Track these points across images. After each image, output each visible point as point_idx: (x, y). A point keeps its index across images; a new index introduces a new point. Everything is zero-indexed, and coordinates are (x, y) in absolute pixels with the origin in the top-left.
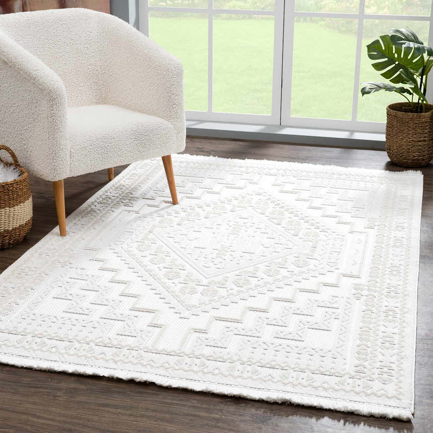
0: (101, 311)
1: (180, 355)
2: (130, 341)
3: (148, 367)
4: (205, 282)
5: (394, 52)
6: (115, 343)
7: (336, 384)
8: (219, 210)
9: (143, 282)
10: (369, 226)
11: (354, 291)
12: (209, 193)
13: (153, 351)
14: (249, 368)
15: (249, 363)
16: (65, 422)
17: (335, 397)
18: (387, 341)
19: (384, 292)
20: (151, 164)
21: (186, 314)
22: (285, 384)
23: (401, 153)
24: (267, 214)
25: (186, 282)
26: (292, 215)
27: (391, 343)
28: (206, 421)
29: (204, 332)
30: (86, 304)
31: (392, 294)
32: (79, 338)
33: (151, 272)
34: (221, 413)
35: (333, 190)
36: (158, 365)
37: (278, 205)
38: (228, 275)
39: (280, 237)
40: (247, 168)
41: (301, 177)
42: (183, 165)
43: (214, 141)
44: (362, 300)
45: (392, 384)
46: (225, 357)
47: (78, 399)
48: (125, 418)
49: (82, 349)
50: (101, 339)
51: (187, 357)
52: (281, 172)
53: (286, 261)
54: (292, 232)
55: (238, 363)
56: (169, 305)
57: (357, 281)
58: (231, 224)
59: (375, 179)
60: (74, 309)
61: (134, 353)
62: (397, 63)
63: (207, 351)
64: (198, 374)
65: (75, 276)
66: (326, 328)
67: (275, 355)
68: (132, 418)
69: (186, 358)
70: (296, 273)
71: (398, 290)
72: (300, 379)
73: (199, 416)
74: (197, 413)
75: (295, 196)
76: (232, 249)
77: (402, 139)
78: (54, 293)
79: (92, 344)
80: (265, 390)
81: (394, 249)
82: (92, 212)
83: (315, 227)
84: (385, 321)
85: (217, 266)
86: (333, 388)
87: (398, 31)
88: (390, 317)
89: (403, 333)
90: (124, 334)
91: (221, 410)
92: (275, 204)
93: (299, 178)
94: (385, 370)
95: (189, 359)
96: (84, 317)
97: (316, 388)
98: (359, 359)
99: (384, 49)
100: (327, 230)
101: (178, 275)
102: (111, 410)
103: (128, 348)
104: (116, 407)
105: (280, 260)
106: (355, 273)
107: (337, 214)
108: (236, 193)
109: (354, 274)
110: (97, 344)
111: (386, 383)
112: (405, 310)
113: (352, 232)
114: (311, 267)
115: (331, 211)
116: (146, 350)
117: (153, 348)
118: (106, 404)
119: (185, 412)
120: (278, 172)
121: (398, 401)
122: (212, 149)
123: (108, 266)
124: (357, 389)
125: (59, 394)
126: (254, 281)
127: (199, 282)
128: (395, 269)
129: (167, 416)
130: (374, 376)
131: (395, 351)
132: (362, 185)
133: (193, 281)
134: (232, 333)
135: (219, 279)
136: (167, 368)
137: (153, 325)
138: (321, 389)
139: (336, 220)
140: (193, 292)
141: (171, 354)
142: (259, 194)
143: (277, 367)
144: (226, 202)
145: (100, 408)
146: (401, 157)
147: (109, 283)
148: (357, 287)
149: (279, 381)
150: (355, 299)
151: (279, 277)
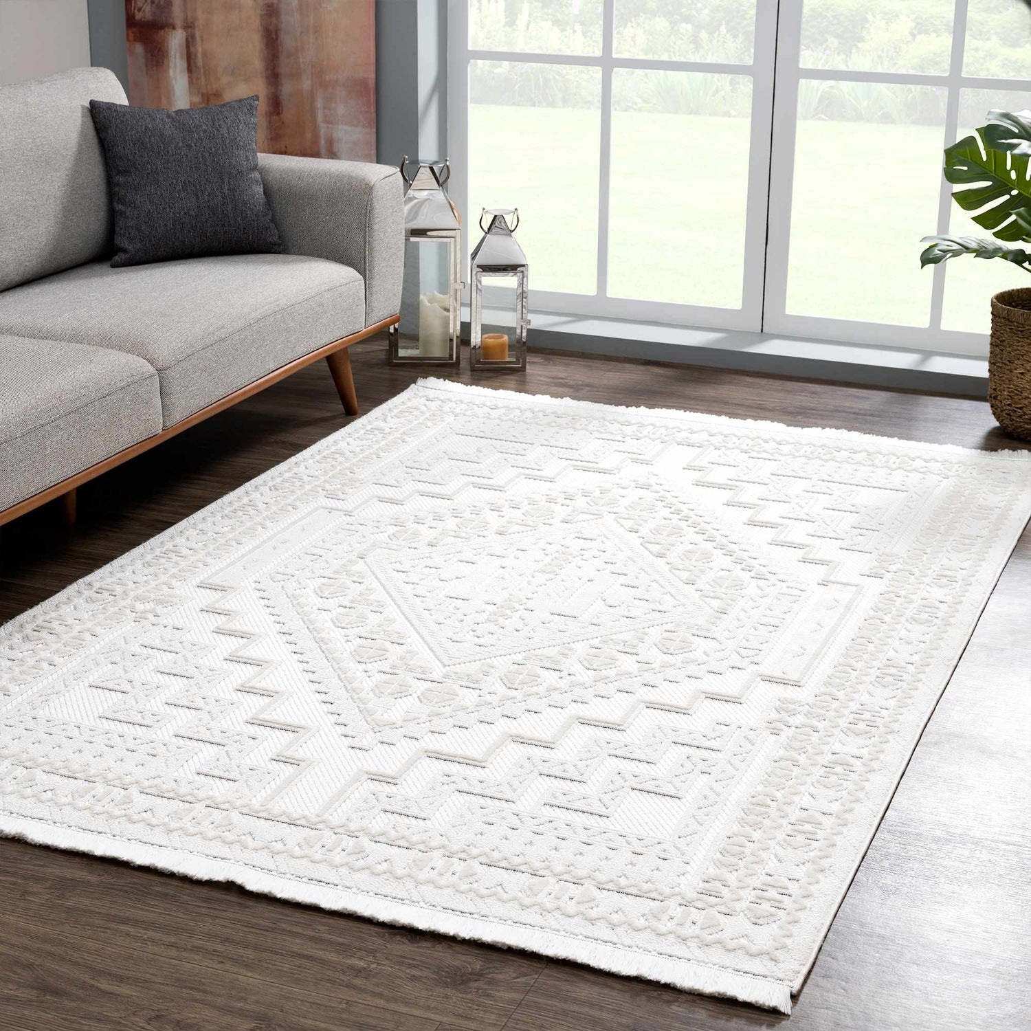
0: (182, 720)
1: (317, 827)
2: (220, 790)
3: (236, 847)
4: (438, 673)
5: (1009, 167)
6: (184, 790)
7: (643, 915)
8: (534, 519)
9: (300, 664)
10: (874, 571)
11: (774, 715)
12: (528, 477)
13: (260, 815)
14: (459, 866)
15: (463, 856)
16: (26, 949)
17: (628, 942)
18: (801, 832)
19: (843, 723)
20: (423, 408)
21: (368, 739)
22: (524, 907)
23: (1020, 408)
24: (644, 531)
25: (396, 671)
26: (700, 538)
27: (809, 836)
28: (329, 973)
29: (391, 781)
30: (156, 704)
31: (862, 726)
32: (110, 776)
33: (326, 643)
34: (371, 958)
35: (823, 487)
36: (259, 844)
37: (678, 512)
38: (495, 661)
39: (654, 584)
40: (642, 425)
41: (759, 452)
42: (495, 413)
43: (598, 363)
44: (783, 736)
45: (775, 926)
46: (415, 839)
47: (72, 902)
48: (157, 950)
49: (108, 799)
50: (157, 781)
51: (332, 833)
52: (717, 440)
53: (641, 640)
54: (684, 575)
55: (437, 854)
56: (336, 717)
57: (790, 693)
58: (550, 549)
59: (934, 466)
60: (125, 712)
61: (217, 815)
62: (1015, 192)
63: (381, 823)
64: (340, 870)
65: (157, 643)
66: (673, 792)
67: (531, 843)
68: (174, 952)
69: (327, 833)
70: (653, 666)
71: (879, 720)
72: (566, 898)
73: (322, 962)
74: (320, 954)
75: (726, 495)
76: (530, 605)
77: (1022, 374)
78: (94, 677)
79: (133, 790)
80: (475, 916)
81: (910, 627)
82: (250, 508)
83: (743, 566)
84: (818, 786)
85: (481, 641)
86: (629, 925)
87: (1007, 116)
88: (833, 778)
89: (847, 816)
90: (211, 772)
91: (372, 952)
92: (672, 510)
93: (754, 454)
94: (772, 893)
95: (334, 836)
96: (140, 731)
97: (592, 921)
98: (719, 864)
99: (985, 158)
100: (768, 576)
101: (381, 655)
102: (132, 930)
103: (208, 802)
104: (149, 925)
105: (628, 636)
106: (793, 675)
107: (809, 540)
108: (591, 481)
109: (791, 678)
110: (145, 791)
111: (760, 921)
112: (875, 765)
113: (825, 583)
114: (698, 655)
115: (798, 533)
116: (245, 810)
117: (262, 808)
118: (128, 919)
119: (295, 948)
120: (710, 438)
121: (771, 964)
122: (587, 381)
123: (236, 625)
124: (688, 930)
125: (36, 888)
126: (550, 678)
127: (424, 673)
128: (893, 671)
129: (250, 954)
130: (738, 906)
131: (812, 854)
132: (898, 478)
133: (411, 671)
134: (453, 787)
135: (473, 668)
136: (277, 854)
137: (284, 759)
138: (602, 924)
139: (800, 553)
140: (402, 692)
141: (298, 822)
142: (646, 487)
143: (523, 868)
144: (561, 500)
145: (113, 926)
146: (1020, 417)
147: (224, 663)
148: (785, 707)
149: (514, 899)
150: (766, 733)
151: (612, 673)
